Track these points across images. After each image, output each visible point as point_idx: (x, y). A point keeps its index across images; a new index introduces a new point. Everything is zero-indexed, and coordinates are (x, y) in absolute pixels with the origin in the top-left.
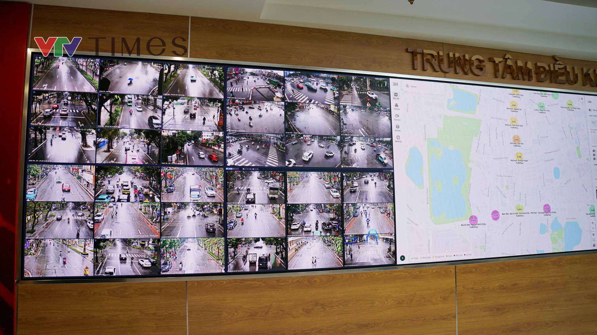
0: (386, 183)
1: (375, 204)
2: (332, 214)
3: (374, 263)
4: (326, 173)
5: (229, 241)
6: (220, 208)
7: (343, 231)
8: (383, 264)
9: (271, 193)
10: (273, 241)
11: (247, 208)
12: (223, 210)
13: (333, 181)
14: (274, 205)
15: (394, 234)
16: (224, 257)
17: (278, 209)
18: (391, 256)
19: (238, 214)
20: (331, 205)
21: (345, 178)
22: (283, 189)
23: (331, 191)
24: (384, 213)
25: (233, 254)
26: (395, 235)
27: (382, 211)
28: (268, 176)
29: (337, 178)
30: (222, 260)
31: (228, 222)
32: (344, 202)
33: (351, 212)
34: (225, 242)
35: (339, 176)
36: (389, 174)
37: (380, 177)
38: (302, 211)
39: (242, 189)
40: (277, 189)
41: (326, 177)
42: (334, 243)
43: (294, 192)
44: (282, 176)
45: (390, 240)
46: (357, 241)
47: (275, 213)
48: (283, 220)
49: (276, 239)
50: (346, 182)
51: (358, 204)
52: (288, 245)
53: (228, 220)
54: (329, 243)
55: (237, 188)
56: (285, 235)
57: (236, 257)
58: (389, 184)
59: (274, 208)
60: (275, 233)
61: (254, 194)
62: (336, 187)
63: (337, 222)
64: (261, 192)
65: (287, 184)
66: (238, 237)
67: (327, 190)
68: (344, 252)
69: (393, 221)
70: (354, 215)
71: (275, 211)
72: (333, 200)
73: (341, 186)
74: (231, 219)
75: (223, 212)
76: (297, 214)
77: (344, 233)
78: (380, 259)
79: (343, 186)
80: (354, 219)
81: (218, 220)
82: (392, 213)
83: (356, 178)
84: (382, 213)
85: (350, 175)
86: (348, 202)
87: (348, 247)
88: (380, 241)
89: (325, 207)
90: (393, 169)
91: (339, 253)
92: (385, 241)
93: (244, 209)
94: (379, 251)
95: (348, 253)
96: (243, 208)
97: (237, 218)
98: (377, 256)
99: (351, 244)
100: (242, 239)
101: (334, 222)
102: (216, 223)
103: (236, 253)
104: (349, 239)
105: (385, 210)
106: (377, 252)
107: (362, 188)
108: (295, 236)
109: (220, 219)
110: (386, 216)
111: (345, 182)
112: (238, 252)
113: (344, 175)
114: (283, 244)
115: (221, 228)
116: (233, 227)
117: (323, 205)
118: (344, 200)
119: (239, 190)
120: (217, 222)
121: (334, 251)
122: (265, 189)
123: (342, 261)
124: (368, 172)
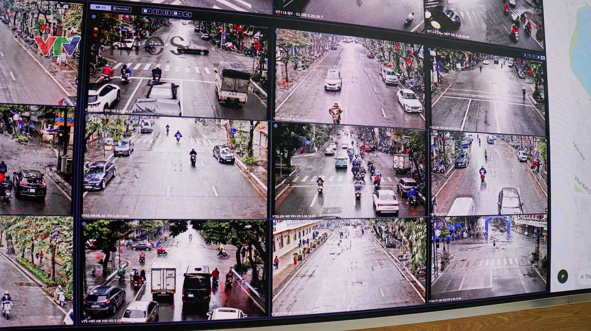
0: (531, 86)
1: (506, 137)
2: (402, 158)
3: (499, 290)
4: (386, 45)
5: (88, 227)
6: (63, 124)
7: (429, 207)
8: (521, 292)
9: (225, 87)
10: (229, 231)
11: (149, 127)
12: (72, 129)
13: (404, 67)
14: (235, 121)
15: (545, 216)
16: (71, 277)
17: (245, 135)
18: (538, 272)
19: (120, 143)
20: (399, 132)
21: (435, 62)
22: (264, 78)
23: (399, 94)
24: (526, 161)
25: (100, 270)
26: (549, 220)
27: (521, 156)
28: (219, 37)
29: (415, 61)
30: (63, 285)
31: (85, 168)
32: (433, 127)
33: (449, 155)
34: (74, 229)
35: (421, 55)
36: (537, 64)
37: (517, 71)
38: (319, 144)
39: (136, 68)
40: (245, 76)
41: (387, 54)
42: (404, 238)
43: (295, 88)
44: (262, 40)
45: (538, 231)
46: (462, 235)
47: (238, 146)
48: (262, 169)
49: (237, 225)
50: (438, 74)
51: (467, 134)
52: (273, 243)
53: (89, 162)
54: (392, 240)
55: (120, 64)
56: (264, 212)
57: (109, 278)
58: (536, 88)
59: (235, 130)
60: (236, 208)
61: (174, 88)
62: (412, 83)
63: (413, 181)
64: (196, 81)
65: (275, 65)
66: (118, 216)
67: (387, 91)
68: (428, 263)
69: (545, 183)
70: (456, 164)
71: (238, 140)
72: (404, 120)
73: (425, 83)
74: (96, 160)
75: (72, 135)
76: (302, 152)
77: (432, 211)
78: (513, 280)
79: (430, 83)
80: (456, 176)
81: (55, 161)
82: (542, 162)
83: (462, 65)
84: (521, 161)
85: (448, 56)
86: (442, 128)
87: (440, 250)
88: (515, 234)
89: (383, 137)
90: (544, 53)
91: (416, 268)
92: (526, 233)
93: (139, 129)
94: (514, 260)
95: (439, 265)
96: (136, 126)
97: (115, 156)
98: (506, 272)
99: (448, 243)
100: (130, 223)
101: (406, 180)
102: (48, 169)
103: (109, 266)
104: (443, 229)
105: (528, 153)
106: (508, 263)
107: (475, 93)
108: (296, 219)
109: (60, 159)
110: (531, 170)
111: (436, 72)
112: (117, 262)
113: (433, 53)
114: (260, 240)
115: (63, 188)
116: (101, 184)
117: (376, 130)
118: (433, 121)
119: (128, 71)
120: (50, 166)
121: (404, 263)
122: (208, 72)
123: (423, 288)
124: (490, 54)
